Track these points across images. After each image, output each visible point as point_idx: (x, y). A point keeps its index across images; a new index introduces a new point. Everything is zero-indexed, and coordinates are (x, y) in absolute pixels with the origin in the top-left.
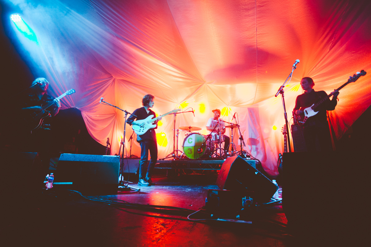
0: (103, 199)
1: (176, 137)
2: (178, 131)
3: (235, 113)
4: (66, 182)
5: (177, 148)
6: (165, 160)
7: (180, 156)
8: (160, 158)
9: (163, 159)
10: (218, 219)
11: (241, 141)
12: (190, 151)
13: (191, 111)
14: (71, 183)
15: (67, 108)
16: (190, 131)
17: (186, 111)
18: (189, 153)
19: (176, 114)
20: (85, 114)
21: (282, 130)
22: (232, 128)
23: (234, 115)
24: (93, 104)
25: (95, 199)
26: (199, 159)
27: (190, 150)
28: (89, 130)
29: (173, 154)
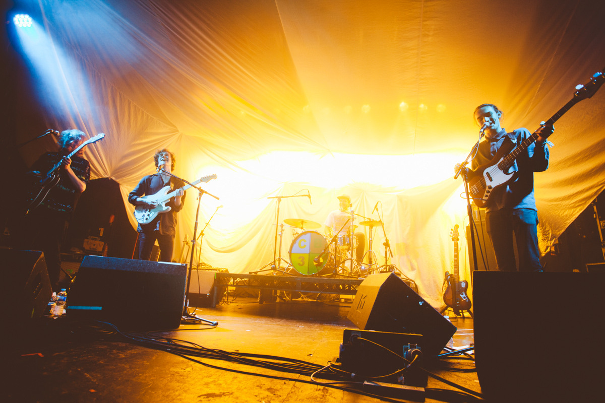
0: (156, 339)
1: (278, 237)
2: (282, 226)
3: (378, 203)
4: (91, 306)
5: (280, 256)
6: (259, 274)
7: (284, 269)
8: (251, 271)
9: (256, 273)
10: (366, 383)
11: (386, 248)
12: (301, 261)
13: (306, 196)
14: (100, 308)
15: (97, 178)
16: (302, 228)
17: (297, 195)
18: (299, 264)
19: (281, 199)
20: (126, 189)
21: (451, 233)
22: (371, 227)
23: (376, 206)
24: (141, 174)
25: (142, 339)
26: (316, 274)
27: (301, 259)
28: (131, 217)
29: (272, 265)
